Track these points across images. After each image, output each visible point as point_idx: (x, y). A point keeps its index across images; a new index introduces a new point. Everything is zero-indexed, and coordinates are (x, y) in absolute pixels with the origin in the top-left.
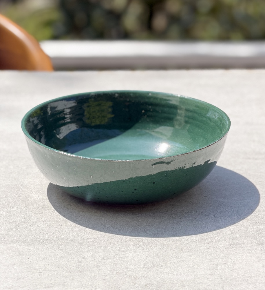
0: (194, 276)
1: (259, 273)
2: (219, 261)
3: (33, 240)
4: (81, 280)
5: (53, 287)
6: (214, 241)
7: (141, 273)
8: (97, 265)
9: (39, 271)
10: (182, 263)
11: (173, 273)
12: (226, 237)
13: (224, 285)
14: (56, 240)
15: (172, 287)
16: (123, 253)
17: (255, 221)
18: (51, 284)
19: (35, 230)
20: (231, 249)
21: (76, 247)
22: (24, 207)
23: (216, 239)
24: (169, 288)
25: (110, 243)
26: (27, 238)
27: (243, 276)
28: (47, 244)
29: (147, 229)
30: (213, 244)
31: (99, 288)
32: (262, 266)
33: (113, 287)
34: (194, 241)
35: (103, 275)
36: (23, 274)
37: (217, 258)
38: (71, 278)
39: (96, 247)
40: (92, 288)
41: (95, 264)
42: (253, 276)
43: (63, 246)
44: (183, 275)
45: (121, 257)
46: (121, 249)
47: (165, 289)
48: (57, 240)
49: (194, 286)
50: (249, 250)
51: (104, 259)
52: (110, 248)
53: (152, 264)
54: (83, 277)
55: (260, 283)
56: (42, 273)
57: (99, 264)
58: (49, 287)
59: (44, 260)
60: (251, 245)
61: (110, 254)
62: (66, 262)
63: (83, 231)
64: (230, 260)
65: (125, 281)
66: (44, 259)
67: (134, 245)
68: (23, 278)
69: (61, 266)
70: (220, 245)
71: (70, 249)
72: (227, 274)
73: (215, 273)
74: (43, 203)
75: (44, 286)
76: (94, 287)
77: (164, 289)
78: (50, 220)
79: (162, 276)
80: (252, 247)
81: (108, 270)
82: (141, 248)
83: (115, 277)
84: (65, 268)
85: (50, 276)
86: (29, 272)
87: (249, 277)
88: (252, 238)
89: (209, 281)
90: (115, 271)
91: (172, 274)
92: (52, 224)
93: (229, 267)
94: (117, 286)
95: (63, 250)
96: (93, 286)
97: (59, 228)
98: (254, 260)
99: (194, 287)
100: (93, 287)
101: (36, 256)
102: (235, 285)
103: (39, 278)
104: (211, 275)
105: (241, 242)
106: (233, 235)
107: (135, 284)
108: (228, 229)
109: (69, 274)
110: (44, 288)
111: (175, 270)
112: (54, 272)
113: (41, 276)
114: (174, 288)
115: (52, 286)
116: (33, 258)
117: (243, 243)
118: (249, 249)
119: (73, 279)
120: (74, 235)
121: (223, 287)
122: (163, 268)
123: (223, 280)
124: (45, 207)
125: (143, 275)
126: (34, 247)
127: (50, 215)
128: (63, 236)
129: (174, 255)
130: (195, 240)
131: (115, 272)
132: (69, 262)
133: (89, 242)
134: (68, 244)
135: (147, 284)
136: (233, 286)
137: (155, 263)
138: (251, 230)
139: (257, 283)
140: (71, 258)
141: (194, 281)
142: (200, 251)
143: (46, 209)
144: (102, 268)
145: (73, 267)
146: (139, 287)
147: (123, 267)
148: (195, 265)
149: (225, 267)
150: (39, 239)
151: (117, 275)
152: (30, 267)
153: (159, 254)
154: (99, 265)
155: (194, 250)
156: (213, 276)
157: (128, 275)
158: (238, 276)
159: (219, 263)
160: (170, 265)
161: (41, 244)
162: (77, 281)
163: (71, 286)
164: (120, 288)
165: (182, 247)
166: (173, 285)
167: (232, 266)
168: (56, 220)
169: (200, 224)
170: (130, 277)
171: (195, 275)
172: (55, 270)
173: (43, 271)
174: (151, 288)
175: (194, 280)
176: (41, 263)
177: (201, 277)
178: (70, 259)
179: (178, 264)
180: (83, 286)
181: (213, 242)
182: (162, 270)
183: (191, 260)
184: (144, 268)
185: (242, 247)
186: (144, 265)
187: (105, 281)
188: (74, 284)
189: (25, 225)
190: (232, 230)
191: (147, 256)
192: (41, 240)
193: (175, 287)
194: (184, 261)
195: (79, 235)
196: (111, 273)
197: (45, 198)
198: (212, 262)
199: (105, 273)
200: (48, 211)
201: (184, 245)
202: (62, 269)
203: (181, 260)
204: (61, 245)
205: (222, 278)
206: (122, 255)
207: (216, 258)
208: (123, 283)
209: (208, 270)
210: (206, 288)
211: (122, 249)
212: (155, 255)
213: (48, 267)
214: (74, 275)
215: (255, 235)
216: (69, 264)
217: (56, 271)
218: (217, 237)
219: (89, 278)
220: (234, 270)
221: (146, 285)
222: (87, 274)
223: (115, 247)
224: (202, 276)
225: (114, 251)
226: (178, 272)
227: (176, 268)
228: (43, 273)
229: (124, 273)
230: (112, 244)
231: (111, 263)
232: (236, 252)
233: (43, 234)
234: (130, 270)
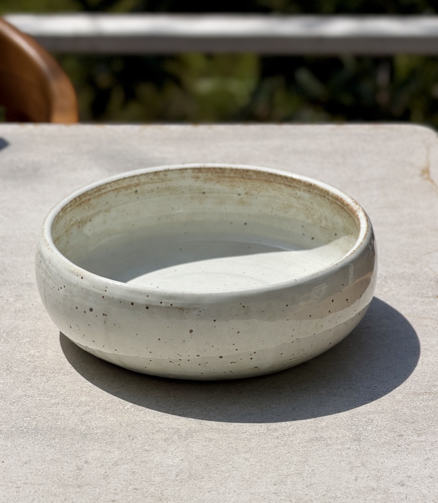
0: (249, 496)
1: (349, 490)
2: (290, 468)
3: (13, 429)
4: (78, 501)
6: (287, 433)
7: (170, 489)
8: (105, 474)
9: (17, 484)
10: (235, 472)
14: (47, 430)
16: (146, 454)
19: (17, 412)
20: (312, 447)
21: (76, 442)
22: (5, 370)
23: (290, 429)
25: (129, 436)
27: (324, 496)
28: (33, 438)
29: (187, 411)
30: (285, 439)
32: (354, 478)
34: (257, 434)
35: (112, 493)
37: (288, 463)
38: (64, 497)
39: (107, 442)
41: (103, 472)
42: (339, 495)
43: (57, 441)
44: (233, 493)
45: (143, 461)
46: (144, 446)
48: (50, 429)
50: (338, 449)
51: (117, 465)
52: (128, 444)
53: (188, 474)
54: (82, 497)
59: (25, 465)
60: (342, 441)
61: (128, 456)
62: (59, 470)
63: (90, 414)
64: (307, 468)
66: (26, 463)
67: (165, 440)
69: (50, 476)
71: (68, 446)
72: (300, 492)
73: (282, 491)
74: (34, 364)
78: (43, 393)
79: (202, 494)
80: (343, 444)
81: (121, 484)
82: (175, 445)
83: (129, 495)
84: (57, 480)
85: (32, 494)
87: (333, 497)
88: (344, 429)
90: (131, 485)
91: (217, 492)
92: (45, 401)
93: (304, 480)
95: (56, 447)
97: (54, 408)
98: (344, 467)
101: (14, 458)
103: (15, 498)
104: (275, 494)
105: (327, 435)
109: (61, 490)
111: (222, 486)
112: (39, 487)
113: (18, 493)
116: (10, 462)
117: (330, 438)
119: (67, 500)
120: (76, 420)
122: (204, 481)
124: (37, 370)
125: (173, 492)
126: (14, 441)
127: (43, 384)
128: (59, 424)
129: (223, 458)
131: (132, 487)
132: (63, 468)
133: (97, 433)
134: (65, 437)
137: (194, 471)
140: (67, 462)
142: (264, 452)
143: (38, 374)
144: (112, 479)
145: (69, 477)
147: (144, 479)
148: (253, 476)
149: (299, 480)
150: (22, 429)
151: (134, 492)
152: (4, 477)
153: (201, 457)
154: (108, 475)
155: (255, 449)
156: (278, 496)
157: (150, 494)
158: (316, 497)
159: (289, 473)
160: (215, 475)
161: (25, 436)
165: (237, 444)
167: (309, 478)
168: (50, 394)
169: (268, 403)
170: (152, 496)
171: (251, 494)
172: (41, 482)
173: (23, 485)
176: (20, 471)
177: (260, 497)
178: (65, 464)
179: (228, 475)
181: (284, 435)
182: (203, 484)
183: (249, 468)
184: (175, 480)
185: (327, 445)
186: (177, 476)
191: (182, 460)
192: (25, 430)
194: (238, 468)
195: (83, 421)
196: (125, 489)
198: (280, 471)
199: (116, 490)
200: (41, 378)
201: (241, 439)
202: (52, 482)
203: (233, 467)
204: (54, 439)
205: (292, 499)
206: (145, 458)
207: (286, 464)
209: (271, 485)
211: (146, 447)
212: (194, 457)
213: (30, 478)
214: (69, 492)
215: (350, 423)
216: (63, 473)
217: (41, 484)
218: (292, 427)
219: (91, 497)
220: (311, 485)
222: (88, 490)
223: (135, 443)
224: (262, 495)
225: (133, 450)
226: (226, 488)
227: (223, 482)
228: (21, 489)
229: (145, 490)
230: (131, 438)
231: (127, 472)
232: (318, 453)
233: (29, 419)
234: (154, 485)
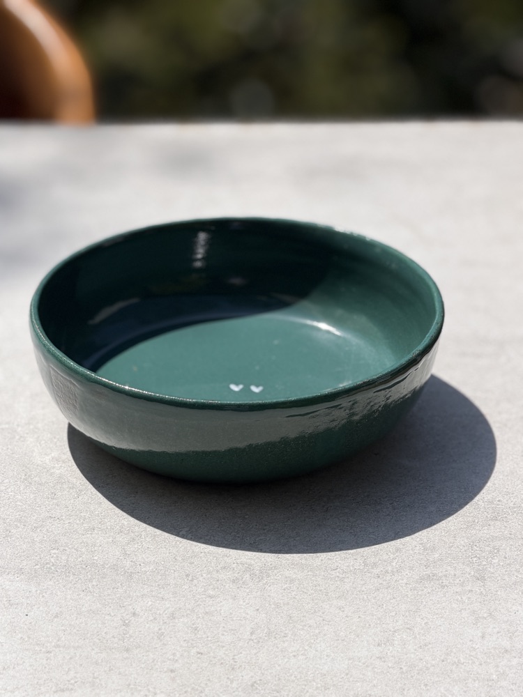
0: (346, 662)
1: (474, 653)
2: (397, 621)
3: (37, 567)
4: (127, 672)
5: (72, 689)
6: (390, 569)
7: (244, 652)
8: (160, 632)
9: (47, 647)
10: (326, 627)
11: (306, 653)
12: (412, 560)
13: (405, 684)
14: (82, 567)
15: (304, 689)
16: (211, 602)
17: (470, 519)
18: (69, 681)
19: (41, 542)
20: (423, 590)
21: (119, 584)
22: (22, 480)
23: (394, 564)
24: (297, 693)
25: (187, 575)
26: (25, 563)
27: (443, 661)
28: (63, 579)
30: (388, 578)
31: (162, 692)
32: (480, 634)
33: (189, 690)
34: (351, 571)
35: (170, 660)
36: (14, 655)
37: (393, 614)
38: (108, 665)
39: (159, 585)
40: (147, 693)
41: (156, 629)
42: (462, 660)
43: (94, 583)
44: (326, 658)
45: (207, 613)
47: (291, 694)
48: (84, 567)
49: (346, 687)
50: (457, 592)
51: (174, 618)
52: (186, 587)
53: (266, 630)
54: (131, 665)
55: (475, 681)
56: (51, 652)
57: (163, 631)
58: (63, 691)
59: (56, 619)
60: (462, 580)
61: (187, 604)
62: (100, 626)
63: (135, 544)
64: (419, 620)
65: (212, 675)
66: (56, 616)
67: (233, 581)
68: (14, 668)
69: (89, 635)
70: (401, 581)
71: (109, 591)
72: (412, 656)
73: (389, 654)
75: (54, 689)
76: (151, 689)
77: (288, 695)
78: (73, 514)
79: (286, 660)
80: (462, 585)
81: (181, 646)
82: (247, 588)
83: (192, 663)
84: (98, 641)
85: (66, 661)
86: (27, 650)
87: (455, 662)
88: (463, 564)
89: (377, 673)
90: (193, 648)
91: (304, 657)
92: (76, 526)
93: (415, 638)
94: (197, 687)
95: (94, 592)
96: (149, 687)
97: (88, 536)
98: (466, 619)
99: (347, 689)
100: (149, 691)
101: (41, 608)
102: (426, 685)
103: (45, 667)
104: (381, 659)
105: (442, 572)
106: (427, 554)
107: (232, 682)
108: (418, 539)
109: (104, 655)
110: (55, 692)
111: (311, 647)
112: (76, 651)
113: (49, 661)
114: (307, 692)
115: (71, 687)
116: (36, 614)
117: (446, 576)
118: (457, 590)
119: (112, 669)
120: (118, 553)
121: (404, 690)
122: (287, 641)
123: (402, 673)
125: (248, 658)
126: (39, 584)
127: (72, 501)
128: (96, 558)
129: (310, 606)
130: (352, 568)
131: (194, 651)
132: (105, 623)
133: (146, 572)
134: (104, 578)
135: (255, 682)
136: (422, 686)
137: (274, 626)
138: (462, 543)
139: (470, 680)
140: (109, 614)
141: (347, 674)
142: (361, 597)
143: (65, 486)
144: (169, 639)
145: (113, 637)
146: (240, 689)
147: (209, 639)
148: (350, 632)
149: (409, 638)
150: (48, 566)
151: (198, 658)
152: (29, 638)
153: (282, 605)
154: (163, 633)
155: (350, 593)
156: (385, 662)
157: (219, 660)
158: (433, 662)
159: (396, 628)
160: (302, 632)
161: (53, 577)
162: (120, 674)
163: (106, 687)
164: (201, 692)
165: (327, 585)
166: (306, 686)
167: (423, 635)
168: (82, 514)
169: (363, 525)
170: (222, 663)
171: (349, 659)
172: (77, 644)
173: (54, 649)
174: (262, 692)
175: (347, 671)
176: (50, 627)
177: (360, 664)
178: (107, 618)
179: (317, 631)
180: (132, 686)
182: (286, 644)
183: (343, 620)
184: (250, 639)
185: (443, 587)
186: (252, 634)
187: (173, 675)
188: (113, 683)
189: (23, 527)
190: (425, 540)
191: (258, 610)
192: (53, 568)
193: (310, 691)
194: (330, 622)
195: (126, 554)
196: (185, 654)
197: (64, 457)
198: (384, 626)
199: (174, 654)
200: (69, 491)
201: (331, 579)
202: (91, 644)
203: (323, 620)
204: (91, 580)
205: (402, 667)
206: (209, 608)
207: (391, 614)
208: (209, 680)
209: (374, 646)
210: (369, 692)
211: (209, 591)
212: (273, 606)
213: (63, 639)
214: (115, 659)
215: (470, 554)
216: (105, 630)
217: (78, 647)
218: (396, 560)
219: (143, 666)
220: (426, 645)
221: (252, 686)
222: (139, 656)
223: (196, 585)
224: (363, 661)
225: (194, 596)
226: (316, 651)
227: (312, 641)
228: (52, 654)
229: (212, 654)
230: (190, 579)
231: (188, 628)
232: (431, 598)
233: (57, 552)
234: (224, 647)
